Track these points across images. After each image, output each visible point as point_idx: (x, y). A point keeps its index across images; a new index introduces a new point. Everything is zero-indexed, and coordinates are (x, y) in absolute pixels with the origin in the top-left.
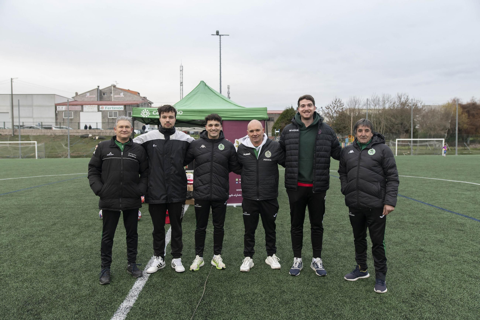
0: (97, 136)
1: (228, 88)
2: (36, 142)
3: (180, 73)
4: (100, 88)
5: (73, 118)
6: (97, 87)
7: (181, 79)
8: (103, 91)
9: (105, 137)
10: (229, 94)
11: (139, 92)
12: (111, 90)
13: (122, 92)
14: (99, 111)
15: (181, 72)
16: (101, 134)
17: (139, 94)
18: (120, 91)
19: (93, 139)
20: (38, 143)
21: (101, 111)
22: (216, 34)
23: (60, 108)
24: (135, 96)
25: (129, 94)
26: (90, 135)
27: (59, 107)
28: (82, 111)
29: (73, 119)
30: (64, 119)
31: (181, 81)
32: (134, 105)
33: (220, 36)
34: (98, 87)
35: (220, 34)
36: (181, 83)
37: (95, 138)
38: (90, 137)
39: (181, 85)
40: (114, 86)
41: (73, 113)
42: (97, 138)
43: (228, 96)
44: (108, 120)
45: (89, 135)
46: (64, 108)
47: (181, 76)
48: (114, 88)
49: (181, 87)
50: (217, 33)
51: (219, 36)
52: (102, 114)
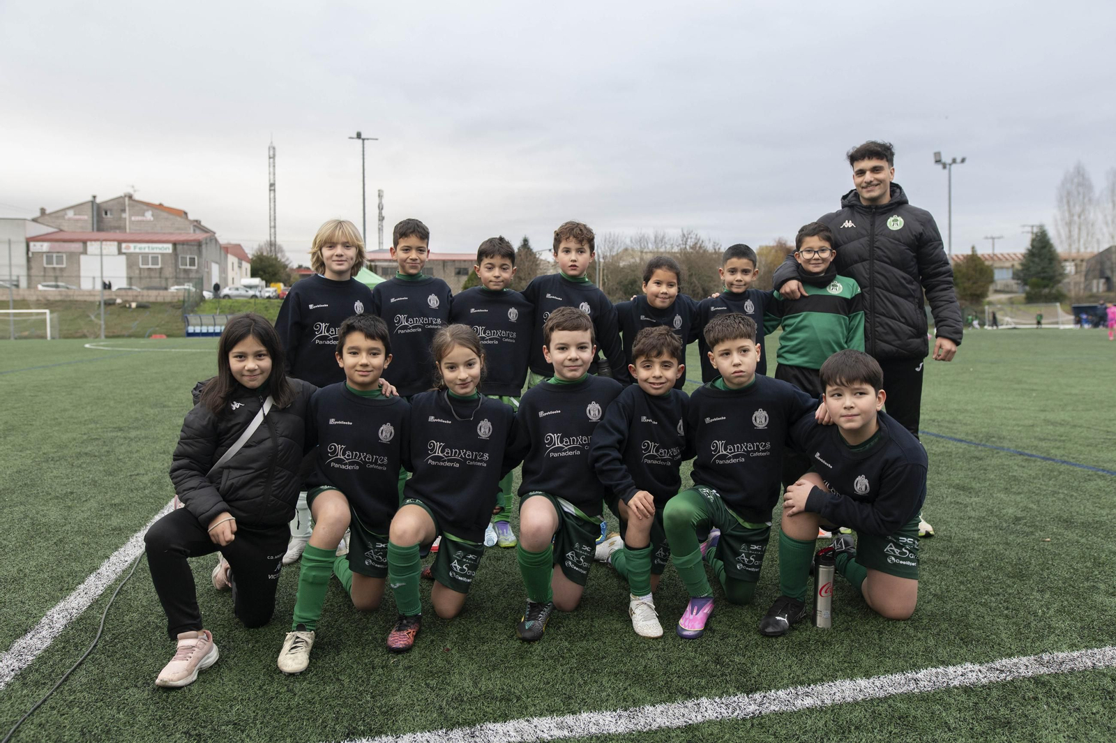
0: (133, 301)
1: (379, 196)
2: (47, 311)
3: (269, 163)
4: (98, 200)
5: (64, 266)
6: (90, 198)
7: (272, 177)
8: (104, 206)
9: (147, 304)
10: (382, 209)
11: (186, 210)
12: (124, 204)
13: (148, 210)
14: (120, 253)
15: (272, 160)
16: (140, 299)
17: (186, 214)
18: (145, 207)
19: (125, 306)
20: (51, 312)
21: (124, 254)
22: (355, 136)
23: (36, 247)
24: (179, 219)
25: (165, 215)
26: (119, 301)
27: (35, 245)
28: (85, 252)
29: (65, 268)
30: (45, 268)
31: (272, 182)
32: (193, 243)
33: (363, 140)
34: (94, 197)
35: (363, 136)
36: (272, 185)
37: (130, 306)
38: (119, 304)
39: (270, 190)
40: (130, 197)
41: (67, 256)
42: (134, 305)
43: (380, 213)
44: (140, 273)
45: (115, 300)
46: (45, 247)
47: (272, 170)
48: (131, 202)
49: (272, 195)
50: (359, 136)
51: (361, 141)
52: (127, 259)
